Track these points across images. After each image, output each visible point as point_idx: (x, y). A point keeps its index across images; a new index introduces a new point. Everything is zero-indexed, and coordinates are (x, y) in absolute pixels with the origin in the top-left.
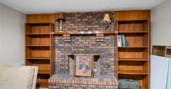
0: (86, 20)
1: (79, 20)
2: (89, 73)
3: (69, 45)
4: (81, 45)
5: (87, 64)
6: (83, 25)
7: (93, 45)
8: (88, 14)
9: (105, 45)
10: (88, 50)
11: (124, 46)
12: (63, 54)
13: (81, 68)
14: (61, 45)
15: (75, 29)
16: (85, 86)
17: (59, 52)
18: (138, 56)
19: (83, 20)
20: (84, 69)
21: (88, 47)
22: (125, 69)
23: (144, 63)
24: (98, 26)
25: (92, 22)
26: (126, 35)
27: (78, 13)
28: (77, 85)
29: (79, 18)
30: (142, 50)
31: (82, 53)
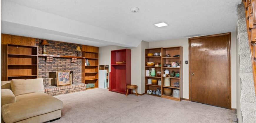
0: (64, 47)
1: (58, 47)
2: (68, 83)
3: (50, 65)
4: (60, 65)
5: (66, 77)
6: (61, 50)
7: (68, 65)
8: (65, 43)
9: (77, 65)
10: (65, 68)
11: (88, 65)
12: (43, 72)
13: (62, 80)
14: (41, 65)
15: (55, 53)
16: (67, 90)
17: (40, 70)
18: (93, 71)
19: (62, 47)
20: (64, 80)
21: (65, 66)
22: (87, 78)
23: (96, 74)
24: (72, 53)
25: (68, 49)
26: (89, 59)
27: (58, 42)
28: (62, 91)
29: (58, 45)
30: (96, 67)
31: (61, 70)
